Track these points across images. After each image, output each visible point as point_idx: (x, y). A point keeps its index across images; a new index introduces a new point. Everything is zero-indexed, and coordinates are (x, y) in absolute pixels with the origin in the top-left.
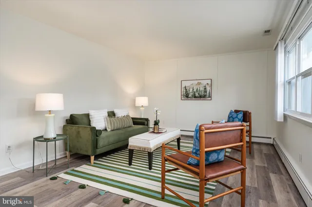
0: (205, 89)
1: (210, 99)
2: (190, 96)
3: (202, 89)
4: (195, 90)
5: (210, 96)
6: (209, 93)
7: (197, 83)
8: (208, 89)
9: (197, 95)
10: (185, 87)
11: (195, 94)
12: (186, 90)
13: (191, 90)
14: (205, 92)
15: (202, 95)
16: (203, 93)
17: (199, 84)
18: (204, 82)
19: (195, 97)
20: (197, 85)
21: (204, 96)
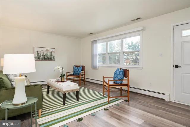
0: (51, 54)
1: (54, 60)
2: (41, 58)
3: (49, 54)
4: (45, 54)
5: (54, 59)
6: (54, 56)
7: (46, 50)
8: (53, 54)
9: (46, 57)
10: (37, 52)
11: (44, 57)
12: (38, 54)
13: (42, 54)
14: (51, 56)
15: (50, 58)
16: (50, 56)
17: (47, 50)
18: (51, 50)
19: (45, 59)
20: (46, 51)
21: (51, 59)
